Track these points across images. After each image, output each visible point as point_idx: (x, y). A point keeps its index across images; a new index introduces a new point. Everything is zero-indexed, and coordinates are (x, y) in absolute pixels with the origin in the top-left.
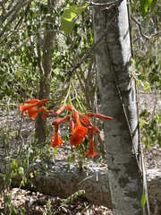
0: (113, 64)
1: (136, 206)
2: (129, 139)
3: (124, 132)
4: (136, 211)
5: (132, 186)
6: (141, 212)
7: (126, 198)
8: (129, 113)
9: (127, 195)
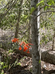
0: (35, 29)
1: (38, 63)
2: (37, 47)
3: (36, 45)
4: (38, 64)
5: (37, 58)
6: (39, 64)
7: (36, 61)
8: (38, 41)
9: (36, 60)
